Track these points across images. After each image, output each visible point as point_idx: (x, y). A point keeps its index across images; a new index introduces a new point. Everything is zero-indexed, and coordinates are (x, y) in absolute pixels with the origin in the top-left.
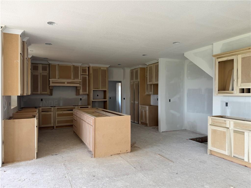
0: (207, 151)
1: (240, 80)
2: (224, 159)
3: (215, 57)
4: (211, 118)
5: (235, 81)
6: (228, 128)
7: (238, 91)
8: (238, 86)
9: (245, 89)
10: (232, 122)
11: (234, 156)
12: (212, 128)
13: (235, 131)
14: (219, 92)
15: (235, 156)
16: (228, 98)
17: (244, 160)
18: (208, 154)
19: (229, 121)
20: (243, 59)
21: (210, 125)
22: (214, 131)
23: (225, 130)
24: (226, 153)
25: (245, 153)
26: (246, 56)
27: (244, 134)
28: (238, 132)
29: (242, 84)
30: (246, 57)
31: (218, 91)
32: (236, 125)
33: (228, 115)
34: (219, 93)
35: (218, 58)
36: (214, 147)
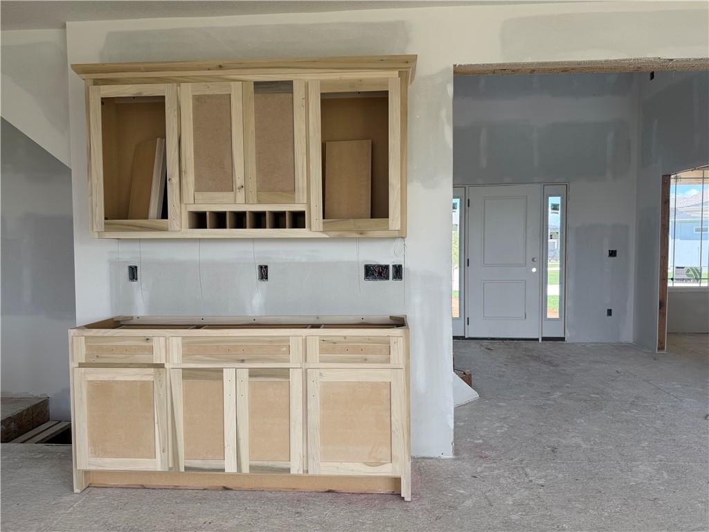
0: (72, 482)
1: (190, 179)
2: (143, 487)
3: (84, 76)
4: (86, 337)
5: (172, 184)
6: (161, 366)
7: (185, 220)
8: (185, 201)
9: (208, 214)
10: (175, 339)
11: (187, 469)
12: (91, 378)
13: (188, 374)
14: (110, 224)
15: (193, 466)
16: (135, 247)
17: (223, 470)
18: (76, 490)
19: (162, 339)
20: (199, 100)
21: (81, 365)
22: (100, 391)
23: (146, 375)
24: (157, 463)
25: (226, 445)
26: (208, 92)
27: (222, 378)
28: (199, 373)
29: (199, 196)
30: (209, 96)
31: (106, 219)
32: (189, 349)
33: (140, 311)
34: (108, 228)
35: (97, 82)
36: (105, 453)
